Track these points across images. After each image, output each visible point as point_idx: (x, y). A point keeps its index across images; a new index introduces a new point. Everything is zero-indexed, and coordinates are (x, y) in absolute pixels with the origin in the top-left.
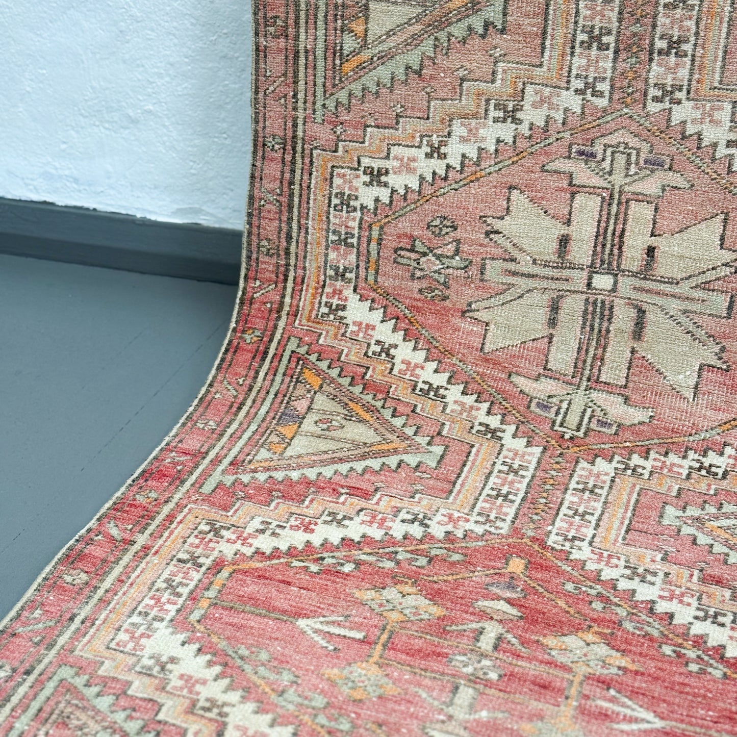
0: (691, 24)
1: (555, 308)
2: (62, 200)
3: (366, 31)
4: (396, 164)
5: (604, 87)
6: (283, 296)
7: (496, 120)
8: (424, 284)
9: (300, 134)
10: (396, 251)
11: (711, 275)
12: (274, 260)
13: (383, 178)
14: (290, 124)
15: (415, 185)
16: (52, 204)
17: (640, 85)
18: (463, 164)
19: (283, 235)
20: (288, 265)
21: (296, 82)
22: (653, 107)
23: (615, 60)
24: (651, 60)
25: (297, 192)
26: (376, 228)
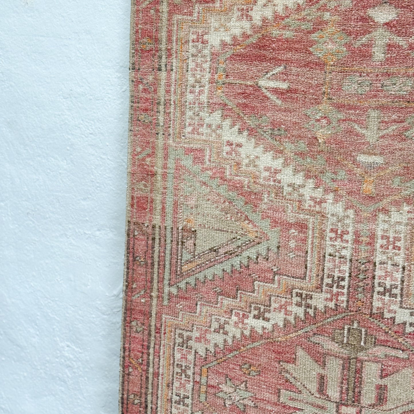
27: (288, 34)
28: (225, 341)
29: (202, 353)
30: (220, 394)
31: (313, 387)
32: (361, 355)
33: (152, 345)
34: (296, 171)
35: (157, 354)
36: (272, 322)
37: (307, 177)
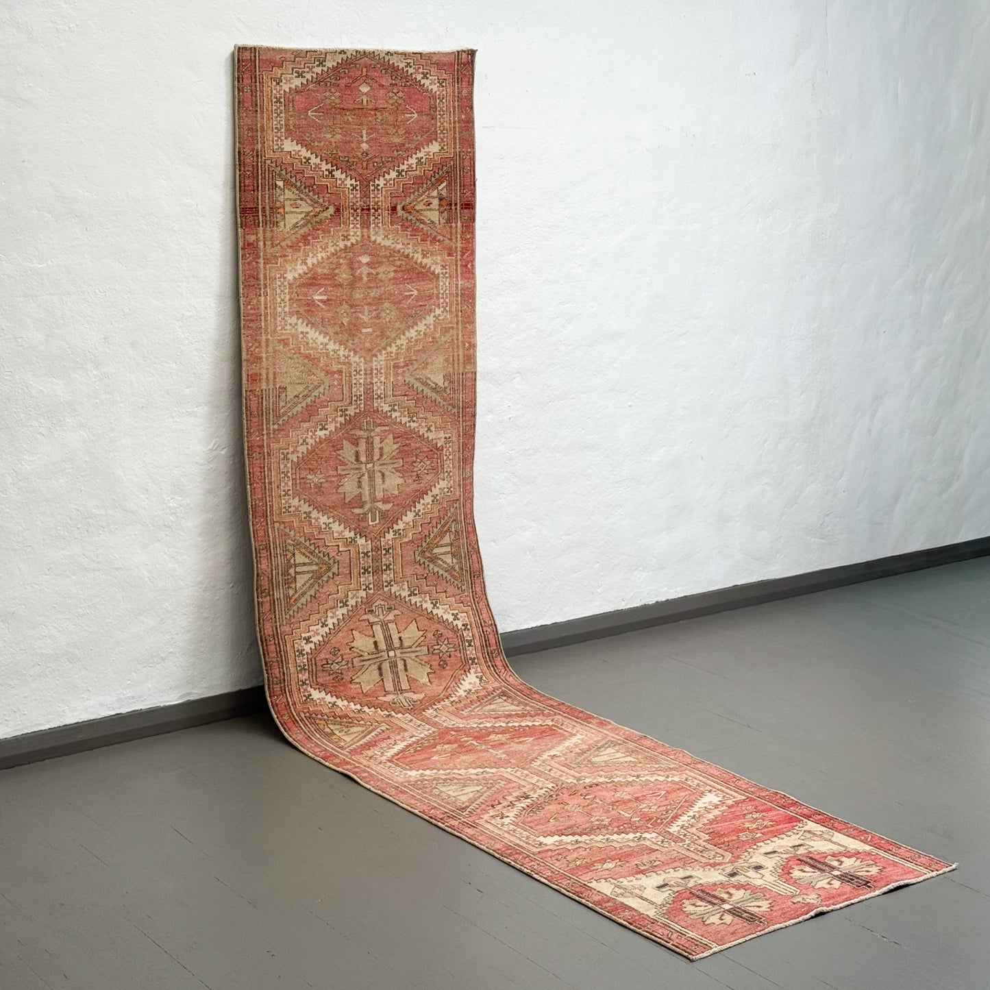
0: (391, 559)
1: (380, 669)
2: (124, 711)
3: (296, 586)
4: (313, 633)
5: (371, 586)
6: (287, 699)
7: (341, 607)
8: (334, 676)
9: (279, 631)
10: (322, 666)
11: (419, 641)
12: (279, 686)
13: (310, 640)
14: (274, 629)
15: (321, 639)
16: (121, 714)
17: (381, 583)
18: (334, 627)
19: (282, 674)
20: (285, 685)
21: (275, 612)
22: (386, 589)
23: (373, 576)
24: (382, 573)
25: (283, 655)
26: (313, 659)
27: (325, 271)
28: (307, 448)
29: (295, 460)
30: (308, 481)
31: (353, 459)
32: (372, 434)
33: (266, 465)
34: (335, 343)
35: (270, 470)
36: (329, 430)
37: (340, 344)
